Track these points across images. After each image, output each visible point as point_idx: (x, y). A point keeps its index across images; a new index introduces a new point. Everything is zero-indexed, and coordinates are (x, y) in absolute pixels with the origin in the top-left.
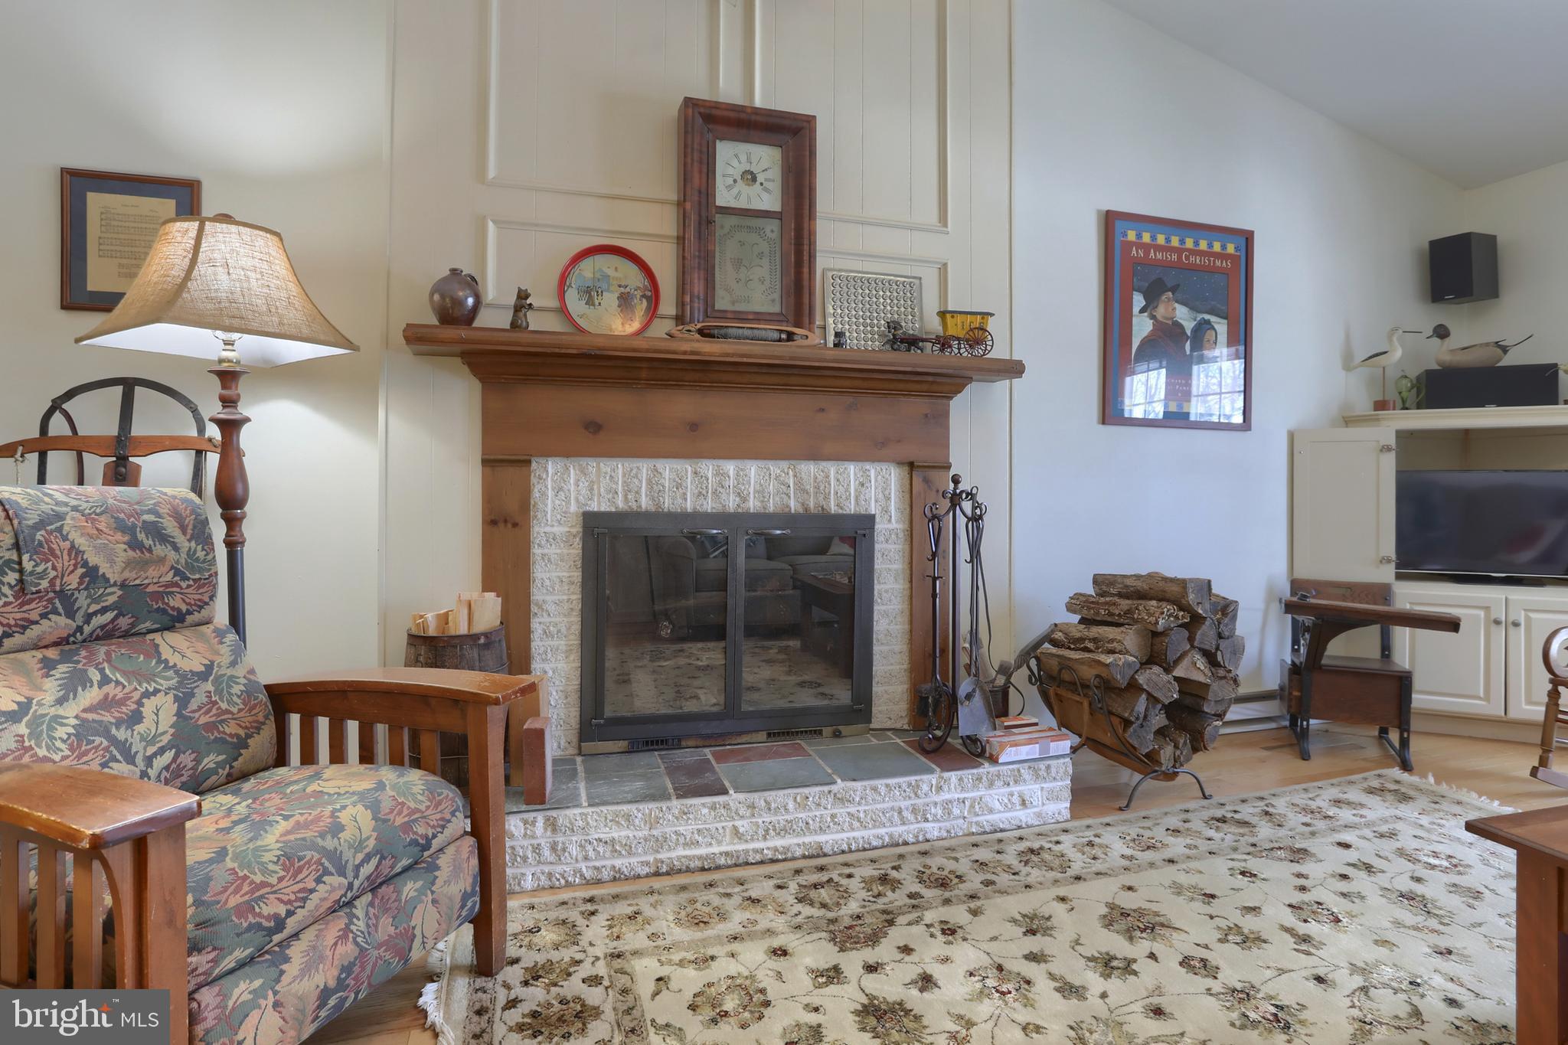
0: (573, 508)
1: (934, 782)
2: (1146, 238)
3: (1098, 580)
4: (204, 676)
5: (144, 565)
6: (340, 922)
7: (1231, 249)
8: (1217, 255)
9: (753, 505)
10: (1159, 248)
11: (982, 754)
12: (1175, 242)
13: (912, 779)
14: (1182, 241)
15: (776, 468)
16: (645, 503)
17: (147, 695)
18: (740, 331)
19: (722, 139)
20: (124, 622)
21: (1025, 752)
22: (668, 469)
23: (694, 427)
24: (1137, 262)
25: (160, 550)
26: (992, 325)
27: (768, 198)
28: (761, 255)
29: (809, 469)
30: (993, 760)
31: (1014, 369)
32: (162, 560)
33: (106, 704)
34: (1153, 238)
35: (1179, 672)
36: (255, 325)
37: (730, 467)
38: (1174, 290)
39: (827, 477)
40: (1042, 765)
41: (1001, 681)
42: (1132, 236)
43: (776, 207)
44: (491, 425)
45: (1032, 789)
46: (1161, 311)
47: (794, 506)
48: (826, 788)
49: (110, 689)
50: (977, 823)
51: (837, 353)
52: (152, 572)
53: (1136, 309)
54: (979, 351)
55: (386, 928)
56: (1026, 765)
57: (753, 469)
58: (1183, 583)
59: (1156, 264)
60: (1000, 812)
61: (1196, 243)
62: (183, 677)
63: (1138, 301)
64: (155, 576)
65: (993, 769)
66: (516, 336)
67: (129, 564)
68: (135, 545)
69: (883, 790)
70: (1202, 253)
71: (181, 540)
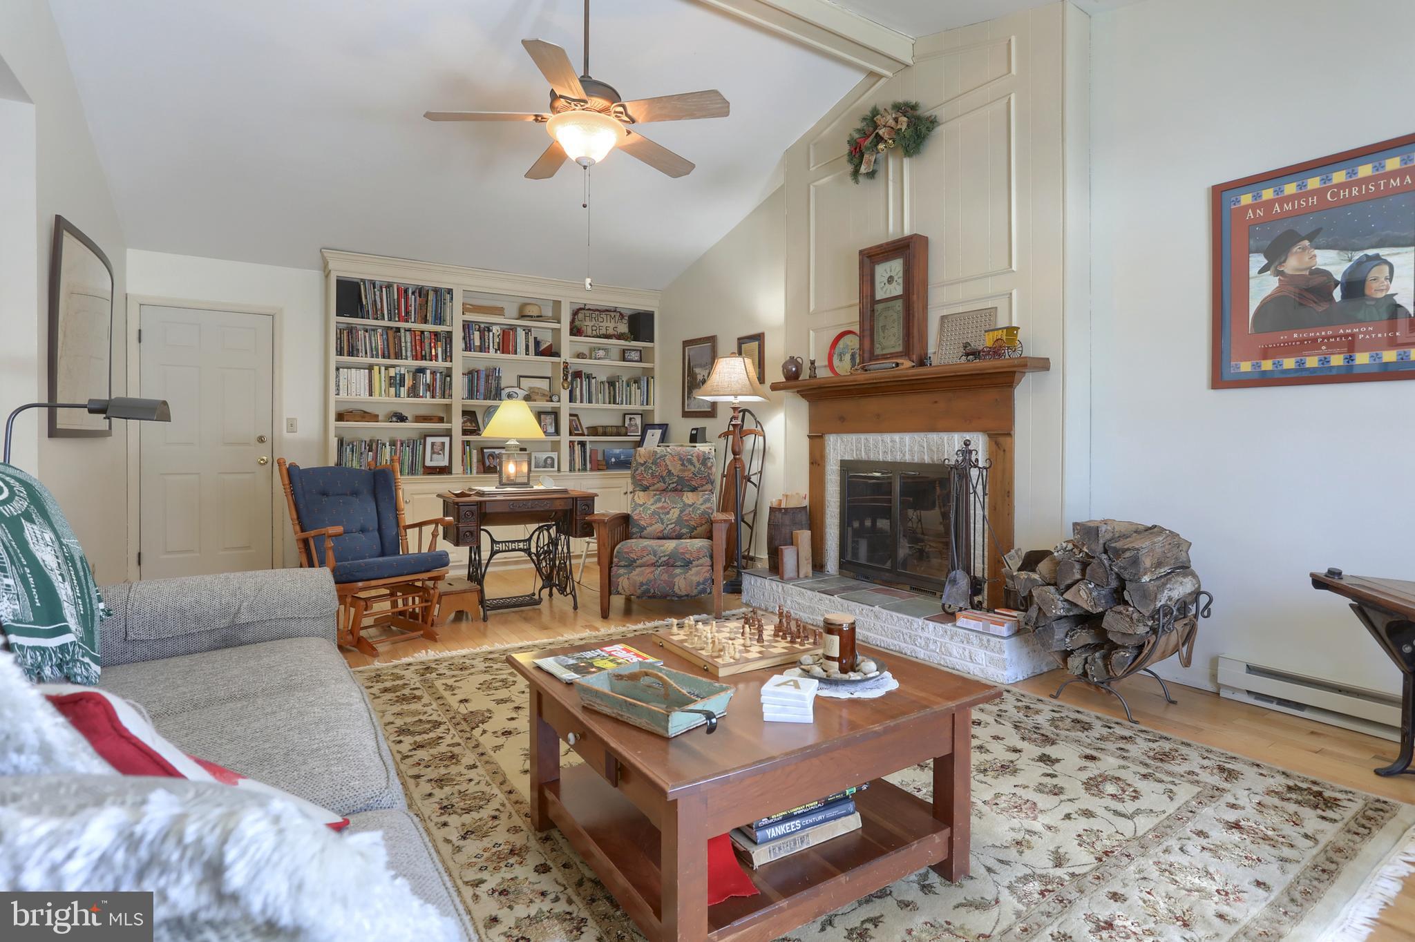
0: (839, 458)
1: (920, 624)
2: (1267, 195)
4: (690, 506)
5: (684, 471)
6: (653, 569)
8: (1390, 175)
9: (908, 458)
10: (1288, 200)
12: (1315, 184)
13: (910, 618)
14: (1327, 180)
15: (918, 437)
16: (864, 457)
17: (673, 508)
18: (882, 365)
19: (878, 263)
20: (679, 487)
22: (872, 438)
23: (878, 416)
24: (1257, 222)
25: (690, 467)
27: (897, 289)
28: (894, 321)
29: (934, 437)
30: (955, 623)
32: (690, 470)
33: (662, 508)
34: (1279, 190)
35: (1067, 596)
37: (897, 437)
38: (1310, 237)
39: (943, 442)
40: (985, 638)
42: (1247, 199)
43: (901, 294)
44: (813, 422)
46: (1291, 264)
47: (927, 460)
48: (871, 608)
49: (665, 504)
50: (944, 659)
52: (686, 474)
53: (1253, 271)
55: (665, 577)
56: (975, 634)
57: (907, 437)
59: (1285, 216)
60: (956, 658)
61: (1352, 174)
62: (685, 505)
63: (1258, 262)
64: (687, 475)
65: (953, 629)
67: (680, 470)
68: (683, 465)
69: (896, 619)
70: (1362, 182)
71: (698, 465)
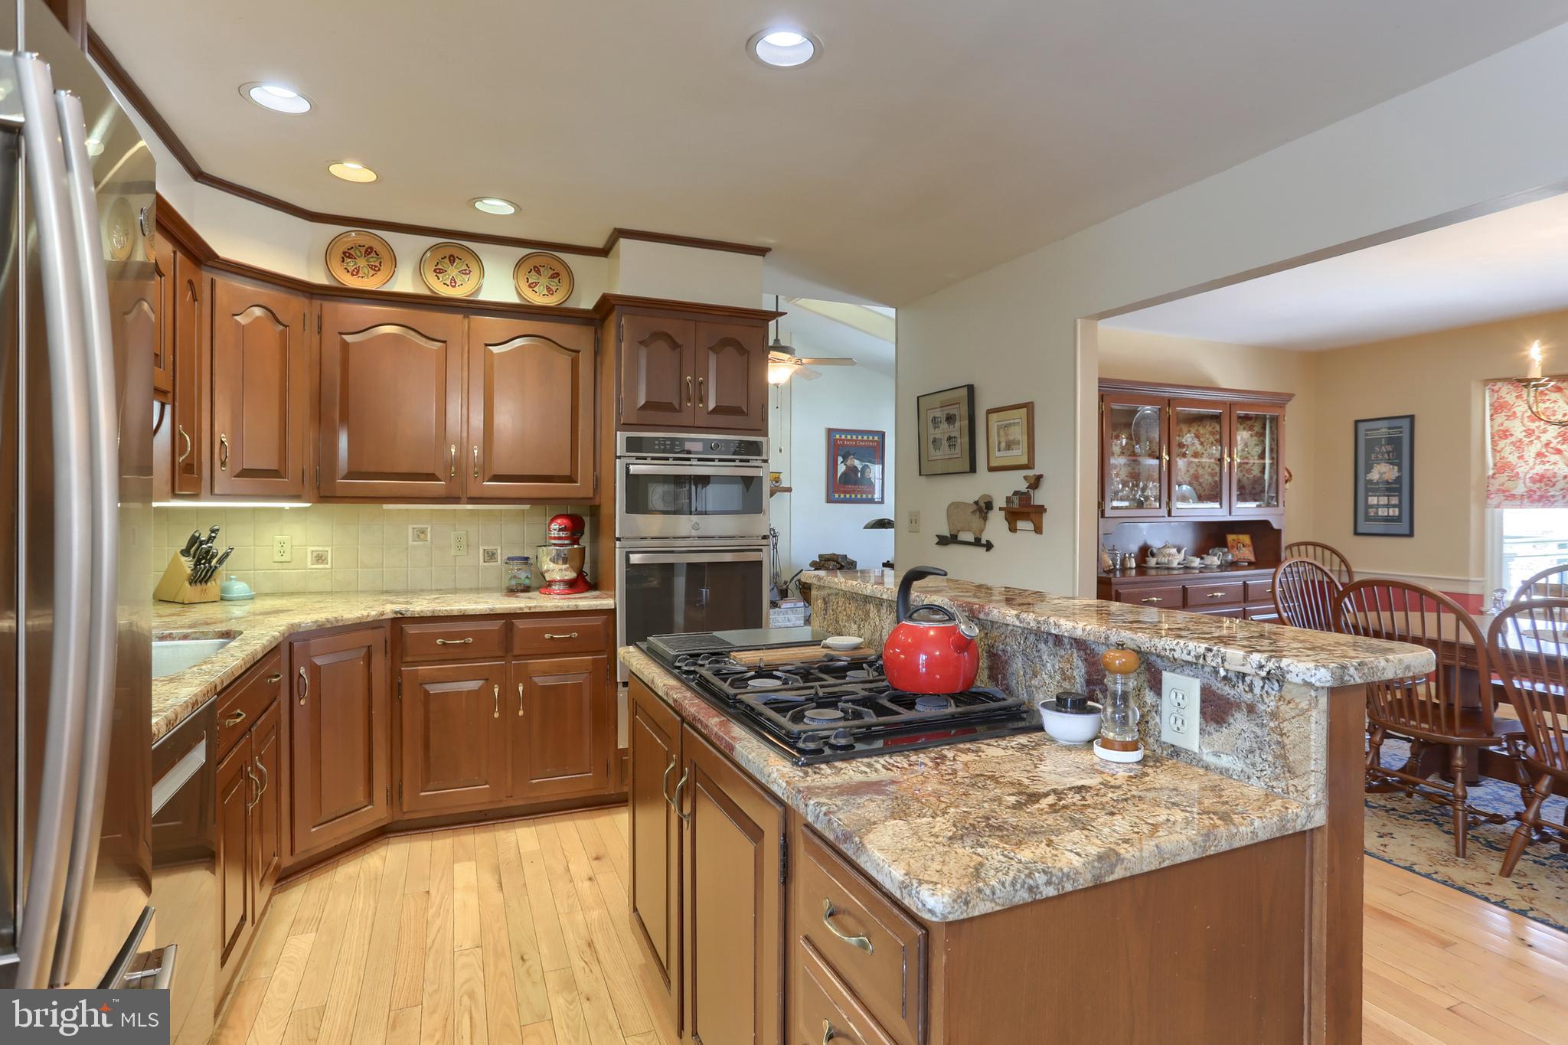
2: (843, 437)
3: (820, 556)
7: (876, 438)
8: (871, 441)
10: (848, 440)
11: (776, 606)
12: (854, 437)
14: (857, 437)
21: (789, 605)
24: (839, 445)
26: (781, 476)
30: (780, 607)
31: (789, 490)
34: (846, 437)
38: (854, 454)
41: (785, 587)
42: (838, 436)
45: (792, 616)
46: (849, 462)
53: (839, 463)
54: (778, 484)
58: (837, 555)
61: (863, 437)
63: (840, 459)
65: (780, 610)
70: (865, 441)
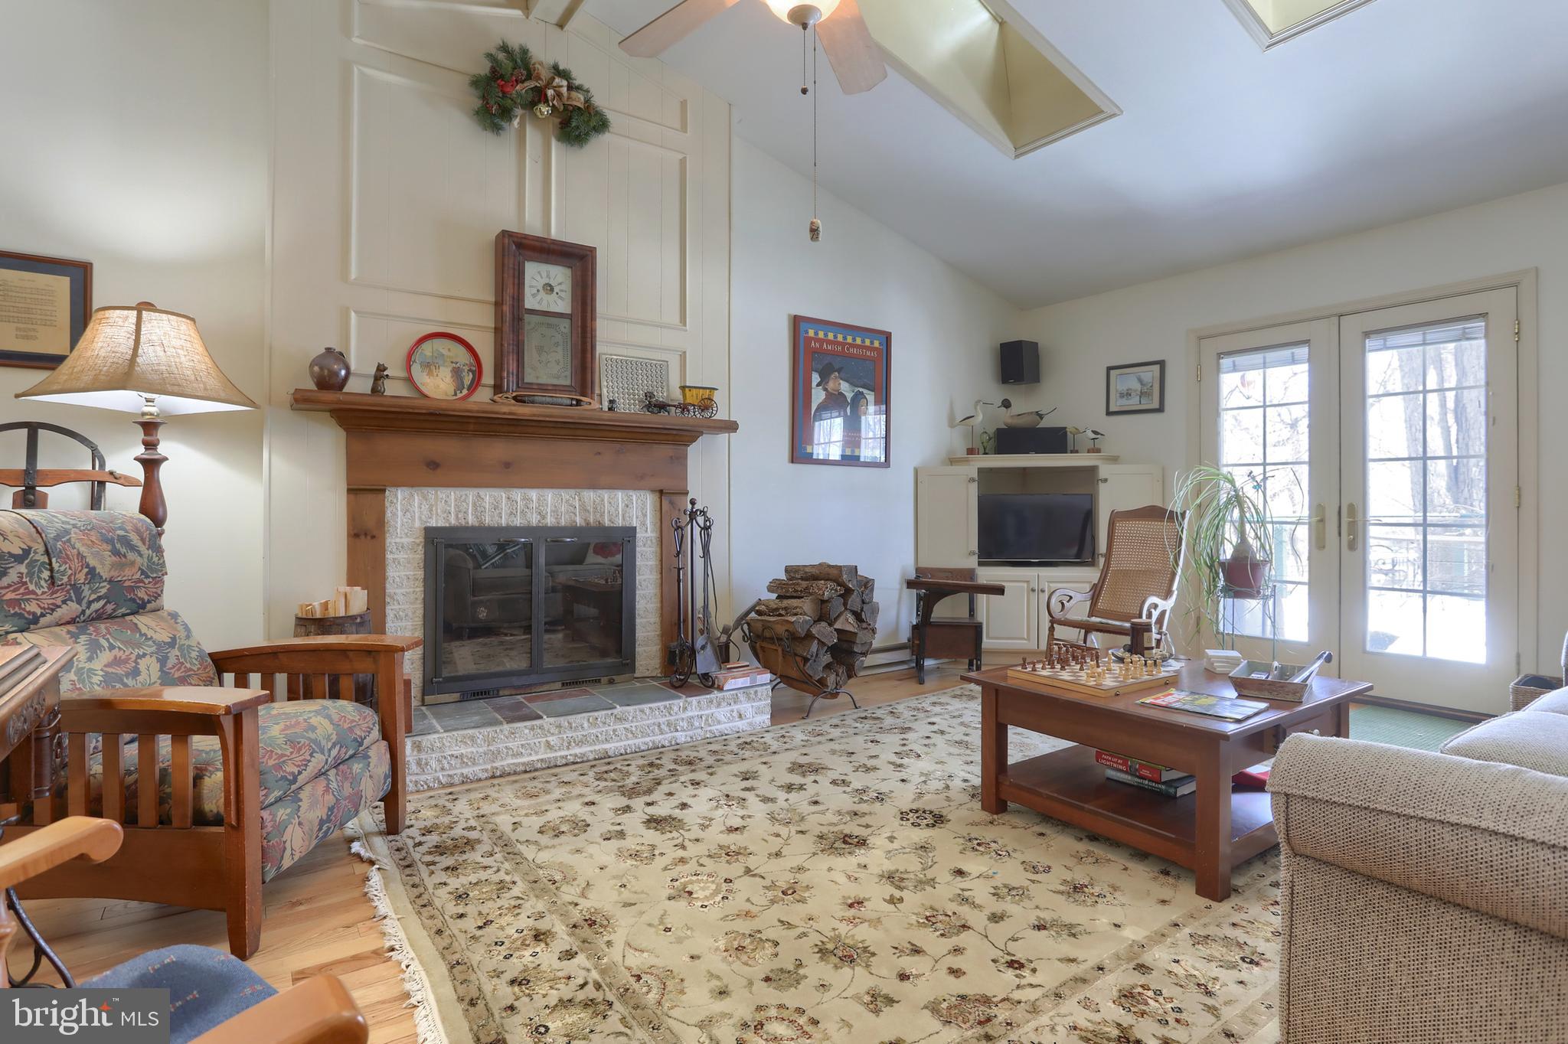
0: (417, 524)
1: (681, 705)
2: (821, 335)
3: (788, 570)
4: (173, 643)
5: (121, 566)
6: (322, 783)
7: (876, 344)
8: (867, 348)
9: (550, 521)
10: (829, 342)
11: (712, 686)
12: (840, 338)
13: (667, 703)
14: (845, 338)
15: (566, 494)
16: (471, 520)
17: (139, 657)
18: (544, 398)
19: (528, 261)
20: (110, 608)
21: (740, 683)
22: (488, 495)
23: (507, 465)
24: (815, 351)
25: (131, 556)
26: (717, 397)
27: (561, 303)
28: (557, 344)
29: (589, 495)
30: (720, 689)
31: (731, 427)
32: (133, 563)
33: (117, 662)
34: (826, 335)
35: (838, 626)
36: (189, 391)
37: (533, 494)
38: (839, 371)
39: (603, 500)
40: (752, 691)
41: (724, 639)
42: (811, 333)
43: (568, 311)
44: (353, 463)
45: (746, 707)
46: (831, 385)
47: (579, 521)
48: (609, 712)
49: (116, 652)
50: (710, 731)
51: (610, 415)
52: (128, 572)
53: (814, 384)
54: (707, 414)
55: (347, 790)
56: (742, 691)
57: (550, 495)
58: (839, 568)
59: (827, 353)
60: (725, 723)
61: (854, 339)
62: (160, 645)
63: (816, 378)
64: (130, 575)
65: (720, 695)
66: (376, 399)
67: (113, 565)
68: (116, 553)
69: (647, 711)
70: (858, 346)
71: (143, 549)
